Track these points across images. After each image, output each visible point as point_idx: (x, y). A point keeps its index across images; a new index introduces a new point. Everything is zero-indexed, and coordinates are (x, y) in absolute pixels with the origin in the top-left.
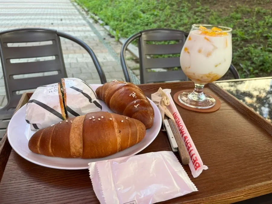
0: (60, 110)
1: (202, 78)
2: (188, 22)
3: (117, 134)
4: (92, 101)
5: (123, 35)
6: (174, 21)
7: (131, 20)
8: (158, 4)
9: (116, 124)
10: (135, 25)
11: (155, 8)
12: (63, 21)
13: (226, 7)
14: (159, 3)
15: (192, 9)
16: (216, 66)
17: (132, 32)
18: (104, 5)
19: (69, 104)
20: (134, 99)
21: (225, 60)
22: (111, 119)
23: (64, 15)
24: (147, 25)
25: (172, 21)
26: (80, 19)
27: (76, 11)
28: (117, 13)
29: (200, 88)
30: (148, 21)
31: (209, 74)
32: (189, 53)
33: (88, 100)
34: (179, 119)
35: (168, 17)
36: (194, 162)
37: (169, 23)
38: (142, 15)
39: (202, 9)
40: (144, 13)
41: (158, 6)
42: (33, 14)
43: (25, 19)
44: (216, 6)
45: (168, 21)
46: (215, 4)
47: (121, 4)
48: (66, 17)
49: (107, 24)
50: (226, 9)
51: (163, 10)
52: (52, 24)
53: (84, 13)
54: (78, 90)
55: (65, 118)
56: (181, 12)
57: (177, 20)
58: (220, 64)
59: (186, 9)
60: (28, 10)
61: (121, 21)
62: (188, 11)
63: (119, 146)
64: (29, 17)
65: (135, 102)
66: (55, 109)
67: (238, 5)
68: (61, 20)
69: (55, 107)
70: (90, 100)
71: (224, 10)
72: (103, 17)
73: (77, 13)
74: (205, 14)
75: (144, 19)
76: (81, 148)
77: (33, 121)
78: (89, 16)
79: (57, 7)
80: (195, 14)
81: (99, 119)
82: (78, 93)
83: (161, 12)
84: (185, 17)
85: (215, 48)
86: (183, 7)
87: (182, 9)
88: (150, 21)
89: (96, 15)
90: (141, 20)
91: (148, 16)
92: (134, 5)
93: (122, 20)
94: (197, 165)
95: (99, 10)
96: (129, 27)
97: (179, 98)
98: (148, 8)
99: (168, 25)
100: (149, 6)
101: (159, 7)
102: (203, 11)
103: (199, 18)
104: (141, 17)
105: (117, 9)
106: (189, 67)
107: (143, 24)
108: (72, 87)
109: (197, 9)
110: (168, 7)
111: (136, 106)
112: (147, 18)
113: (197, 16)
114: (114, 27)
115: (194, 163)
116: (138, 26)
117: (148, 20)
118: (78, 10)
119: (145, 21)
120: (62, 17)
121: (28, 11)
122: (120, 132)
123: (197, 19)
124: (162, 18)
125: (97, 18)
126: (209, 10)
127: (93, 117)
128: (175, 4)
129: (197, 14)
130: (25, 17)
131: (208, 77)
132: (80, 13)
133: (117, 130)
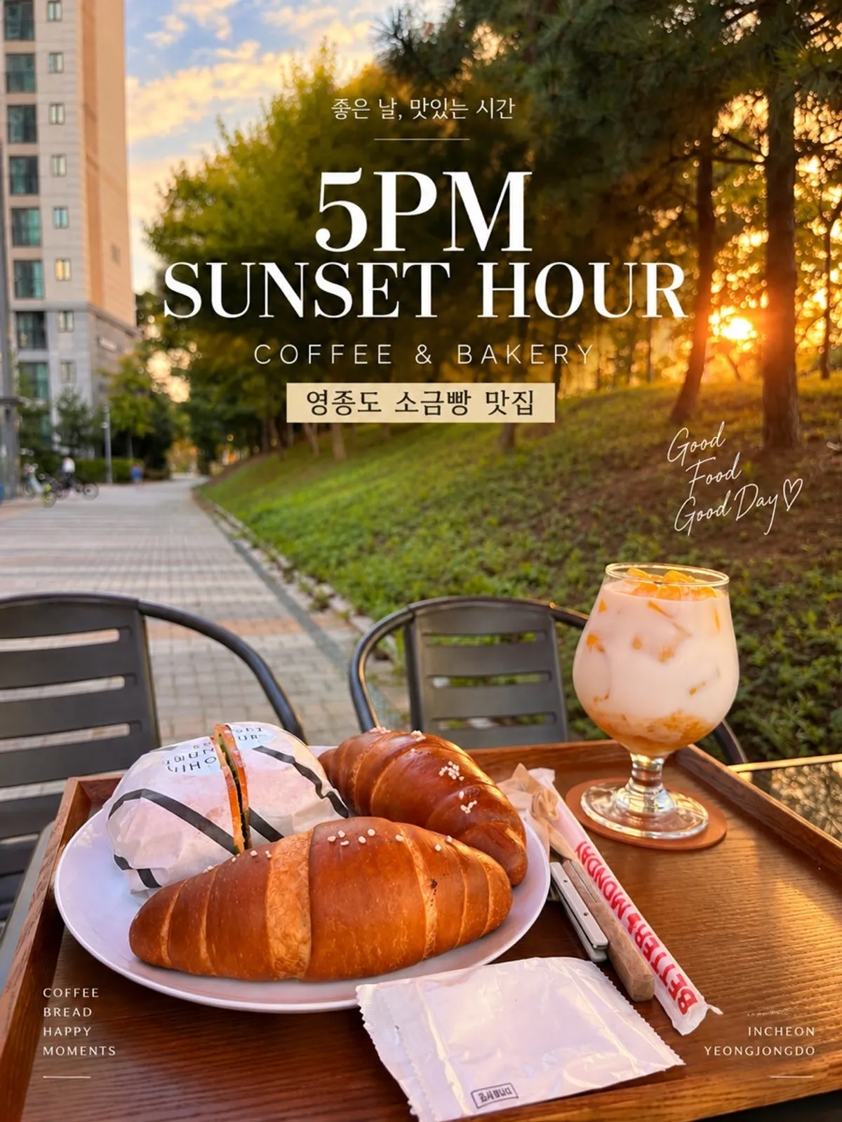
0: (228, 824)
1: (651, 729)
3: (427, 895)
4: (324, 793)
9: (419, 861)
16: (693, 691)
19: (257, 803)
20: (457, 785)
21: (718, 673)
22: (399, 838)
29: (649, 770)
31: (674, 719)
32: (602, 651)
33: (313, 787)
36: (674, 990)
54: (279, 756)
55: (242, 848)
58: (704, 684)
63: (430, 936)
65: (462, 794)
69: (214, 811)
70: (319, 787)
77: (137, 862)
81: (362, 840)
82: (281, 765)
85: (684, 634)
94: (687, 997)
97: (584, 803)
106: (606, 697)
108: (260, 749)
111: (466, 809)
115: (674, 995)
122: (434, 885)
127: (342, 834)
131: (669, 727)
133: (422, 879)
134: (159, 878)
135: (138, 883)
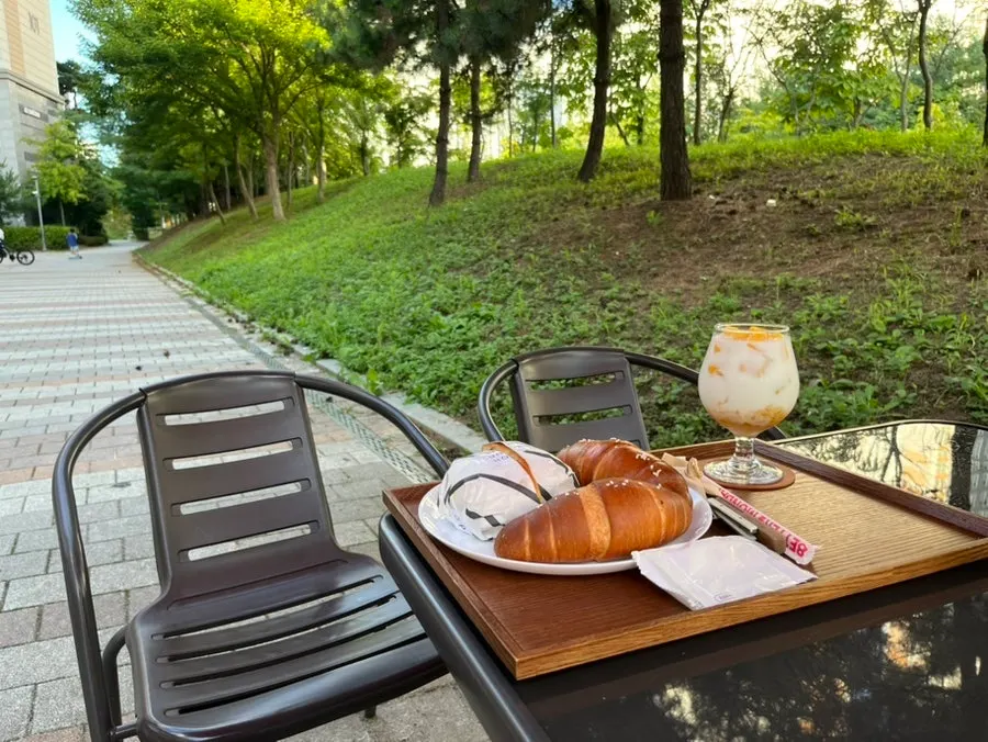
0: (531, 487)
2: (590, 330)
3: (660, 507)
4: (569, 474)
5: (390, 384)
6: (546, 330)
7: (406, 338)
8: (484, 286)
9: (652, 493)
10: (422, 349)
11: (475, 297)
12: (174, 358)
13: (690, 282)
14: (487, 283)
15: (590, 291)
16: (777, 392)
17: (420, 370)
18: (307, 299)
19: (537, 480)
20: (648, 464)
22: (640, 485)
23: (168, 337)
24: (464, 348)
25: (539, 330)
26: (230, 348)
27: (207, 322)
28: (355, 321)
29: (746, 445)
30: (464, 337)
34: (733, 498)
35: (526, 319)
37: (532, 336)
38: (443, 320)
39: (621, 291)
40: (445, 313)
41: (486, 290)
42: (58, 344)
43: (35, 361)
44: (658, 279)
45: (528, 332)
46: (655, 275)
47: (362, 292)
48: (179, 344)
49: (326, 355)
50: (693, 287)
51: (503, 301)
52: (139, 368)
53: (237, 326)
56: (560, 302)
57: (555, 326)
58: (783, 387)
59: (573, 294)
60: (36, 330)
61: (374, 341)
62: (580, 300)
64: (49, 352)
65: (652, 468)
67: (722, 273)
68: (167, 354)
69: (523, 482)
70: (567, 471)
71: (686, 290)
72: (311, 336)
73: (216, 328)
74: (633, 304)
75: (451, 330)
76: (606, 534)
78: (257, 336)
79: (138, 314)
80: (604, 306)
81: (624, 484)
82: (544, 459)
83: (499, 307)
84: (575, 316)
85: (769, 361)
86: (565, 290)
87: (561, 294)
88: (470, 334)
89: (280, 331)
90: (441, 335)
91: (462, 322)
92: (407, 292)
93: (380, 339)
94: (803, 548)
95: (291, 315)
96: (404, 358)
98: (456, 297)
99: (531, 343)
100: (457, 294)
101: (491, 294)
102: (625, 295)
103: (618, 315)
104: (440, 326)
105: (351, 307)
107: (452, 346)
109: (607, 293)
110: (520, 291)
111: (656, 474)
112: (460, 327)
113: (610, 311)
114: (356, 362)
116: (435, 352)
117: (465, 334)
118: (215, 320)
119: (456, 335)
120: (167, 345)
121: (38, 334)
122: (662, 503)
123: (615, 320)
124: (509, 325)
125: (283, 338)
126: (642, 292)
127: (612, 483)
128: (538, 281)
129: (610, 305)
130: (32, 354)
131: (764, 415)
132: (221, 325)
133: (656, 500)
134: (501, 520)
135: (486, 524)
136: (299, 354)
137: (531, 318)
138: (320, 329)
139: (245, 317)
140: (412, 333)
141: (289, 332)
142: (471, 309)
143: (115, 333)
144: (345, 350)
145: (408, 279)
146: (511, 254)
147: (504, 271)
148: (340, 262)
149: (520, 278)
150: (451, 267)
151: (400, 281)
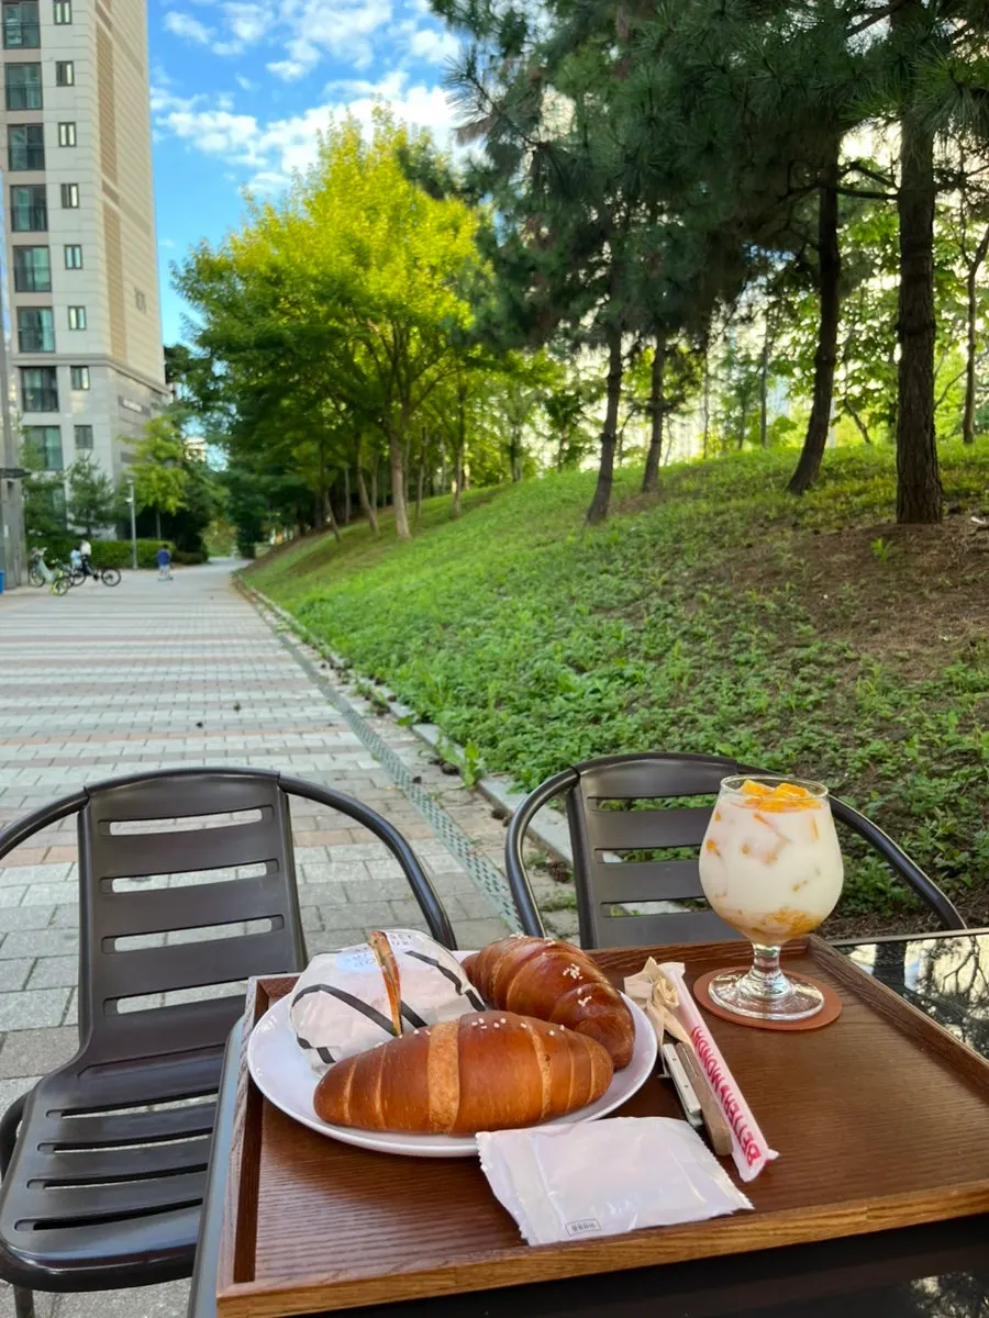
0: (387, 1011)
1: (764, 923)
2: (770, 705)
3: (542, 1065)
4: (463, 990)
5: (495, 764)
6: (711, 701)
7: (525, 701)
8: (637, 635)
9: (536, 1039)
10: (543, 719)
11: (624, 651)
12: (245, 713)
13: (923, 642)
14: (641, 631)
15: (781, 649)
16: (796, 888)
17: (534, 748)
18: (415, 644)
19: (405, 997)
20: (577, 983)
21: (818, 873)
22: (523, 1025)
23: (246, 685)
24: (596, 720)
25: (700, 702)
26: (315, 702)
27: (296, 666)
28: (468, 673)
29: (767, 956)
30: (598, 705)
31: (782, 913)
32: (719, 854)
33: (454, 985)
34: (707, 1044)
35: (684, 685)
36: (745, 1146)
37: (689, 709)
38: (574, 679)
39: (822, 651)
40: (580, 670)
41: (639, 641)
42: (118, 688)
43: (88, 709)
44: (878, 636)
45: (686, 703)
46: (876, 630)
47: (482, 637)
48: (256, 695)
49: (425, 719)
50: (927, 651)
51: (659, 658)
52: (200, 725)
53: (331, 674)
54: (425, 959)
55: (399, 1031)
56: (736, 663)
57: (722, 698)
58: (805, 882)
59: (754, 653)
60: (100, 670)
61: (484, 705)
62: (764, 661)
63: (546, 1101)
64: (105, 699)
65: (580, 991)
66: (376, 1007)
67: (973, 632)
68: (237, 708)
69: (376, 1001)
70: (459, 986)
71: (917, 654)
72: (410, 692)
73: (304, 675)
74: (836, 672)
75: (582, 696)
76: (454, 1099)
77: (317, 1043)
78: (352, 687)
79: (219, 654)
80: (795, 671)
81: (497, 1025)
82: (428, 966)
83: (652, 665)
84: (753, 683)
85: (784, 841)
86: (744, 645)
87: (738, 652)
88: (606, 702)
89: (379, 683)
90: (567, 699)
91: (599, 684)
92: (538, 640)
93: (492, 703)
94: (753, 1151)
95: (392, 664)
96: (518, 729)
97: (711, 991)
98: (597, 649)
99: (686, 719)
100: (599, 644)
101: (644, 648)
102: (827, 658)
103: (813, 686)
104: (569, 689)
105: (465, 657)
106: (725, 895)
107: (579, 716)
108: (410, 953)
109: (802, 653)
110: (682, 644)
111: (582, 1003)
112: (596, 691)
113: (803, 679)
114: (459, 730)
115: (745, 1150)
116: (557, 724)
117: (600, 700)
118: (306, 665)
119: (589, 701)
120: (240, 695)
121: (101, 675)
122: (548, 1059)
123: (808, 692)
124: (660, 692)
125: (383, 693)
126: (850, 654)
127: (482, 1021)
128: (711, 632)
129: (804, 670)
130: (87, 701)
131: (779, 920)
132: (312, 674)
133: (540, 1055)
134: (336, 1056)
135: (318, 1059)
136: (395, 716)
137: (692, 683)
138: (422, 684)
139: (340, 662)
140: (533, 695)
141: (388, 686)
142: (614, 667)
143: (185, 678)
144: (447, 715)
145: (542, 622)
146: (678, 591)
147: (667, 616)
148: (464, 596)
149: (685, 626)
150: (598, 608)
151: (533, 624)
